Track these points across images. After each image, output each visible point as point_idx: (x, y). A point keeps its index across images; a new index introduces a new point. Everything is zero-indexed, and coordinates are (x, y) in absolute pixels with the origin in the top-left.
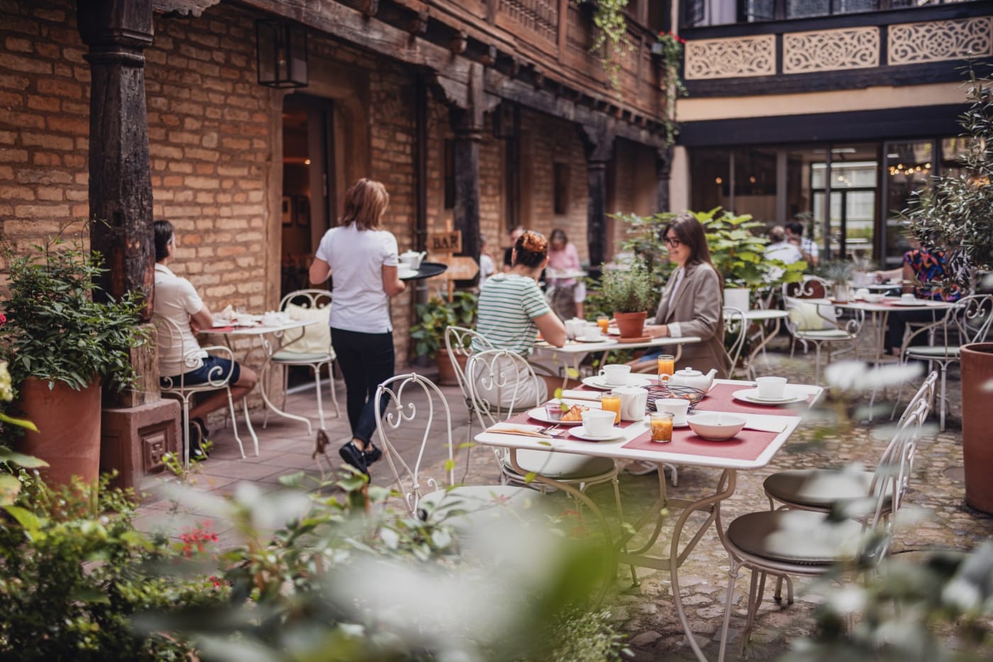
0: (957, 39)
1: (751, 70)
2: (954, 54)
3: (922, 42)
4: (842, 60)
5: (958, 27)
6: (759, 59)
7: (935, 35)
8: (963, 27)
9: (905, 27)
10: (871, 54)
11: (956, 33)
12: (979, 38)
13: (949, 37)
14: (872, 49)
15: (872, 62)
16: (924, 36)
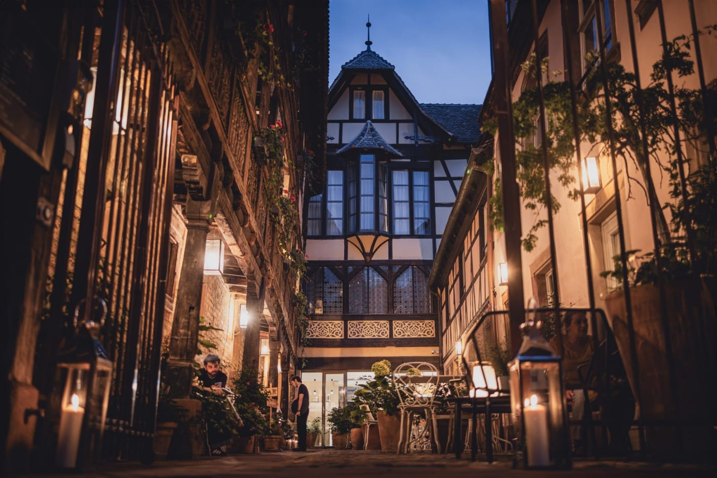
0: (421, 329)
1: (333, 336)
2: (420, 335)
3: (407, 329)
4: (374, 334)
5: (421, 324)
6: (337, 331)
7: (412, 326)
8: (423, 324)
9: (400, 322)
10: (386, 333)
11: (420, 326)
12: (429, 329)
13: (418, 328)
14: (386, 330)
15: (386, 336)
16: (407, 327)
